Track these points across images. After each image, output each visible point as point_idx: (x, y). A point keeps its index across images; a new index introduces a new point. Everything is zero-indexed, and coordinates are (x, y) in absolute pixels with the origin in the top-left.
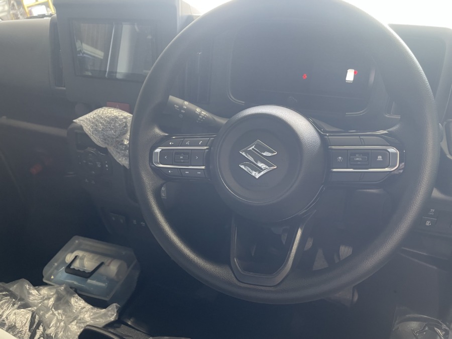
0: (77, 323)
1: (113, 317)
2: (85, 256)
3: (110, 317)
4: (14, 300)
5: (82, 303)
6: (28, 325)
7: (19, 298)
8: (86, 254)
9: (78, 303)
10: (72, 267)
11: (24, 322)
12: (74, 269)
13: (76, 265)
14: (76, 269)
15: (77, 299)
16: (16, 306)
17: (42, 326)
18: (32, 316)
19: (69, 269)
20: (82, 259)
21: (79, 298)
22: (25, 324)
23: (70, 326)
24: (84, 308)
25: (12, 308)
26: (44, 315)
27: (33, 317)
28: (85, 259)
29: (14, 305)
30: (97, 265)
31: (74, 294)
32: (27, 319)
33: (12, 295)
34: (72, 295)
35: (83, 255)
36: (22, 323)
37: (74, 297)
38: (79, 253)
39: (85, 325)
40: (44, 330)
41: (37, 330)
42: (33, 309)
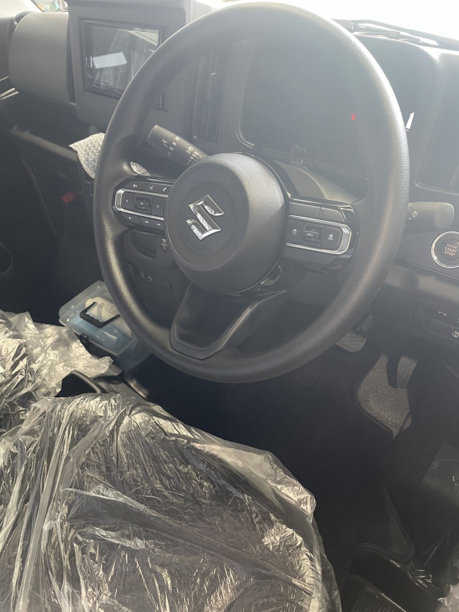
0: (64, 365)
1: (104, 370)
2: (104, 304)
3: (102, 370)
4: (7, 329)
5: (83, 350)
6: (12, 355)
7: (13, 328)
8: (106, 303)
9: (78, 348)
10: (87, 313)
11: (10, 351)
12: (88, 315)
13: (93, 312)
14: (91, 316)
15: (79, 345)
16: (7, 335)
17: (27, 359)
18: (18, 347)
19: (84, 315)
20: (101, 307)
21: (81, 344)
22: (10, 353)
23: (57, 367)
24: (83, 355)
25: (3, 336)
26: (32, 349)
27: (19, 349)
28: (103, 308)
29: (6, 333)
30: (113, 316)
31: (76, 339)
32: (13, 349)
33: (8, 324)
34: (73, 340)
35: (102, 303)
36: (7, 352)
37: (76, 342)
38: (99, 300)
39: (73, 369)
40: (29, 363)
41: (21, 362)
42: (22, 341)
